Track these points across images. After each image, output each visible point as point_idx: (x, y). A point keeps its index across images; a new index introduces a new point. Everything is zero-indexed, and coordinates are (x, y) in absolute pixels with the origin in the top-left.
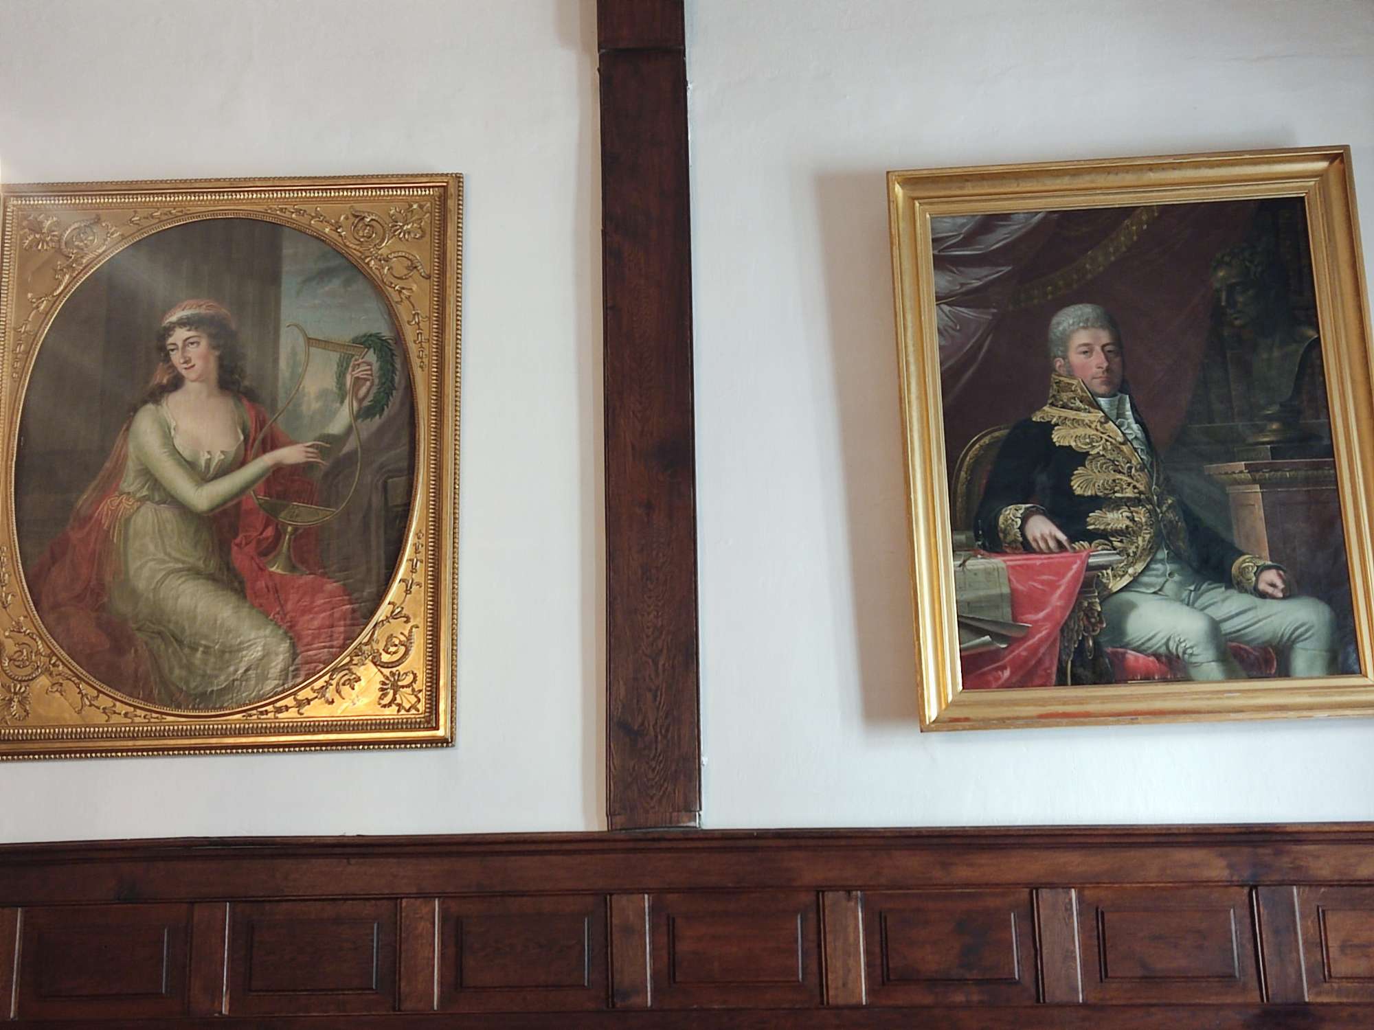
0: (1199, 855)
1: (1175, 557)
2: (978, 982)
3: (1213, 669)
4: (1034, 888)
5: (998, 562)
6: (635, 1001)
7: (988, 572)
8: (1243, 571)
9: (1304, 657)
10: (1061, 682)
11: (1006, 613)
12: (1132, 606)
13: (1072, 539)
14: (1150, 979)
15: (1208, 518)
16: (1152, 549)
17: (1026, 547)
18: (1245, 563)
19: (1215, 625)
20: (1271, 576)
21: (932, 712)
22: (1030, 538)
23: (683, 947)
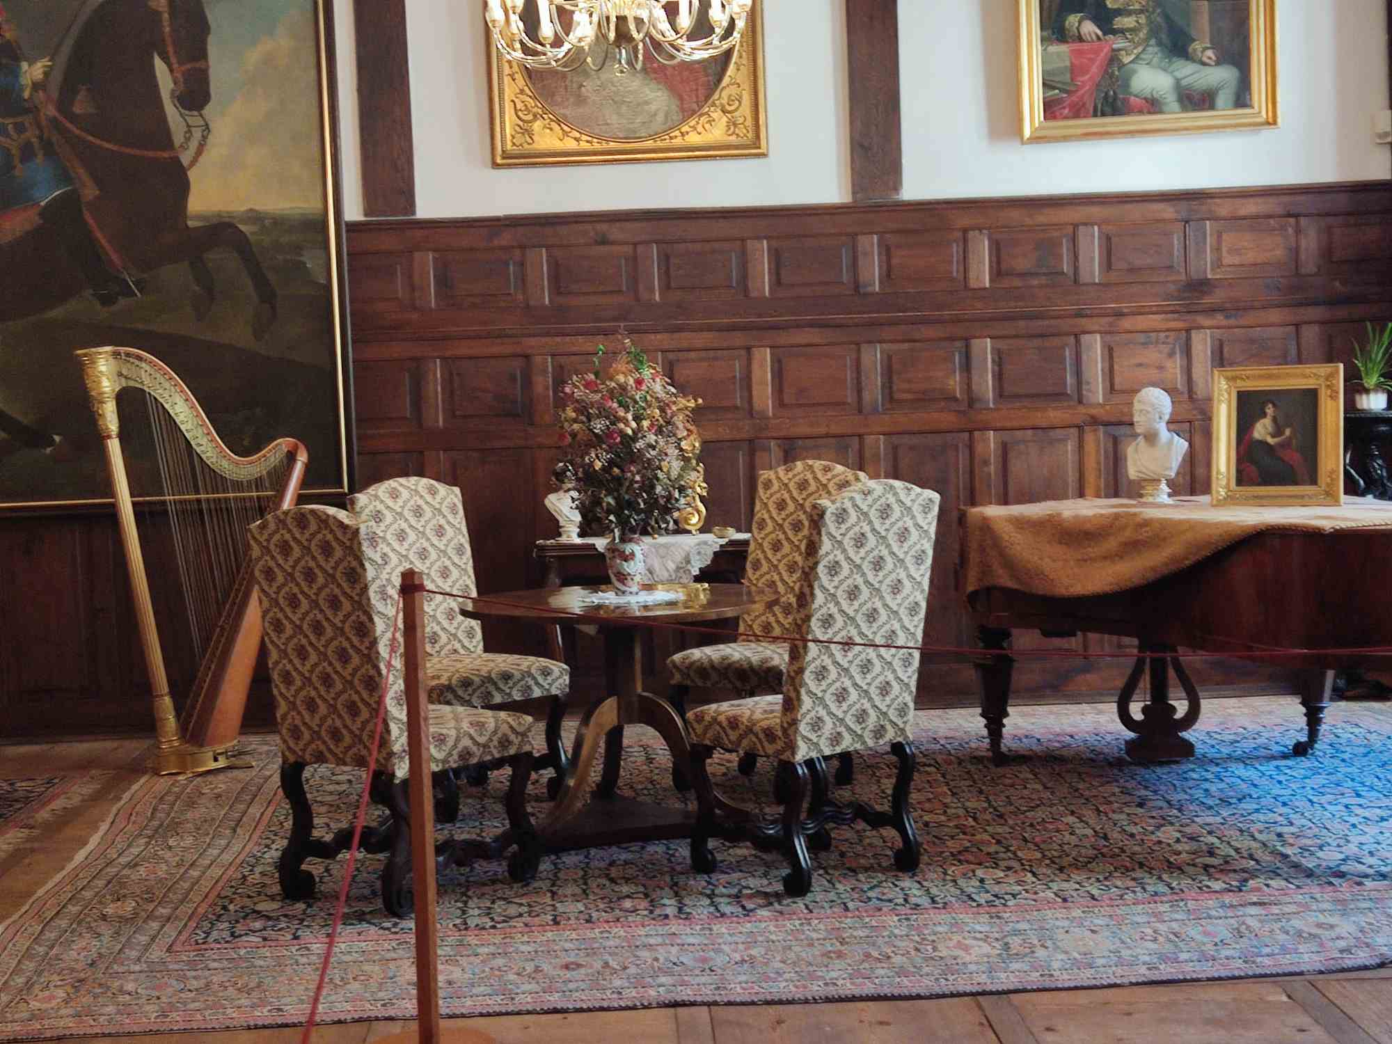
0: (1161, 206)
1: (1160, 43)
2: (1044, 274)
3: (1175, 106)
4: (1076, 226)
5: (1063, 48)
6: (870, 289)
7: (1058, 54)
8: (1195, 50)
9: (1223, 99)
10: (1095, 115)
11: (1067, 77)
12: (1134, 72)
13: (1105, 34)
14: (1132, 270)
15: (1179, 21)
16: (1147, 39)
17: (1080, 39)
18: (1196, 46)
19: (1178, 81)
20: (1210, 53)
21: (1027, 133)
22: (1082, 33)
23: (894, 261)
